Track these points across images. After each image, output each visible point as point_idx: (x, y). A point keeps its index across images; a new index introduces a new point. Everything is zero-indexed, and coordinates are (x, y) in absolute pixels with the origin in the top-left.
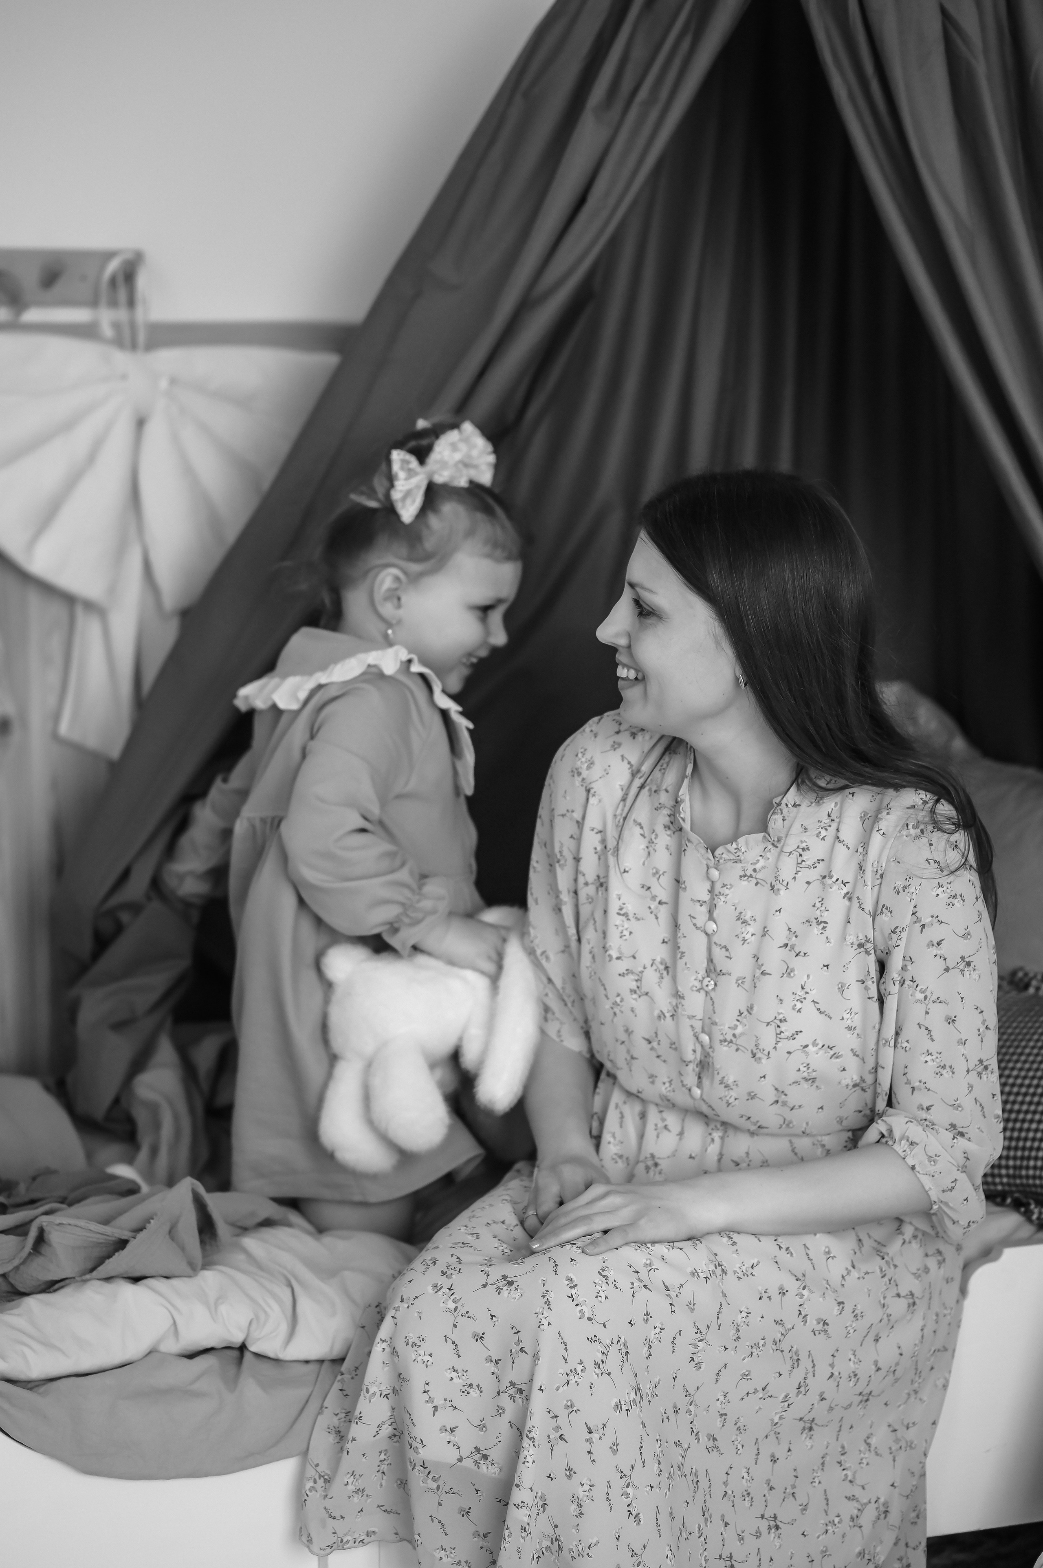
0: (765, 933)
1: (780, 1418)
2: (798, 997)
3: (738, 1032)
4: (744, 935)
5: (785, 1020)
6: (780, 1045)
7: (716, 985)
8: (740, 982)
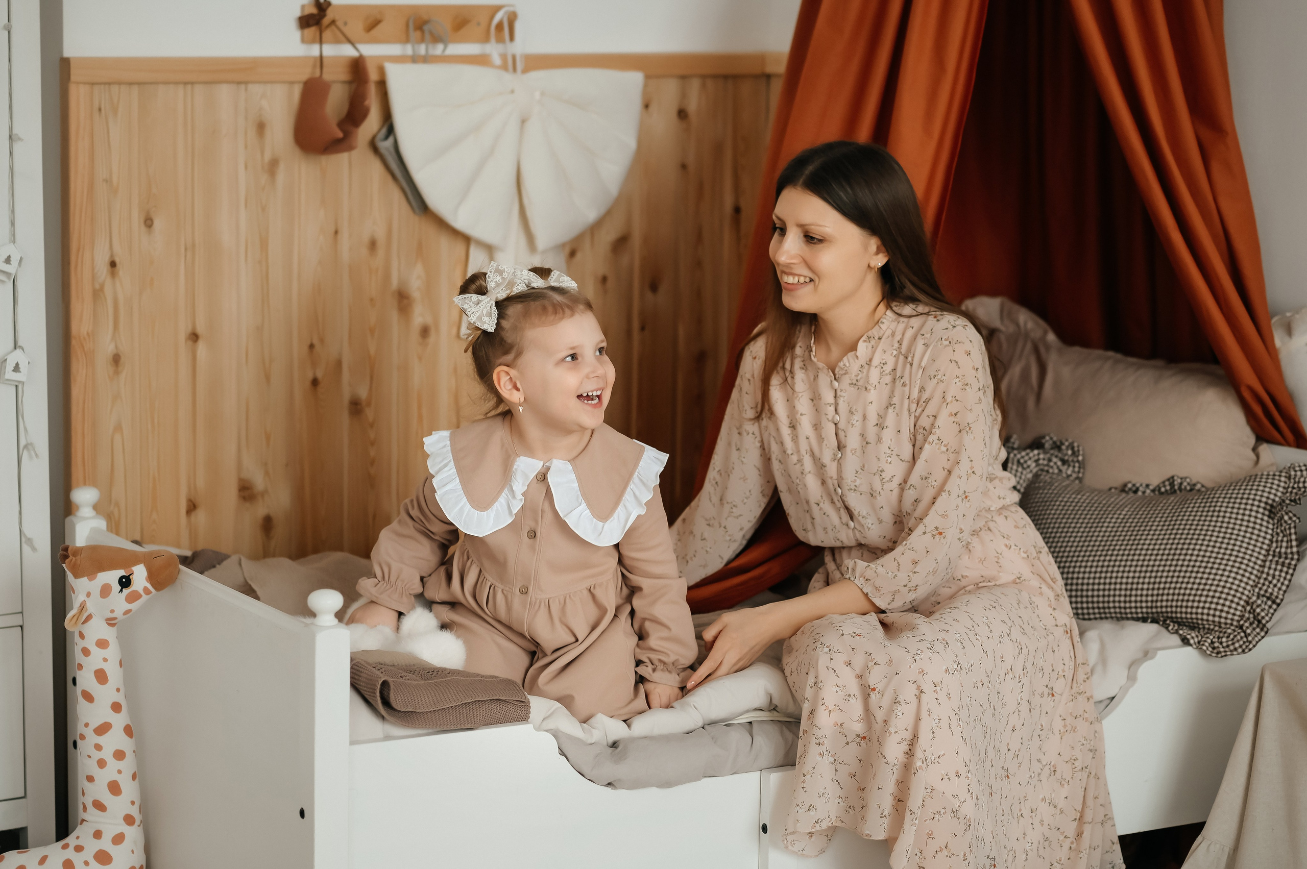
0: (865, 417)
2: (888, 455)
3: (857, 484)
4: (852, 421)
5: (883, 471)
6: (884, 486)
7: (842, 455)
8: (853, 452)
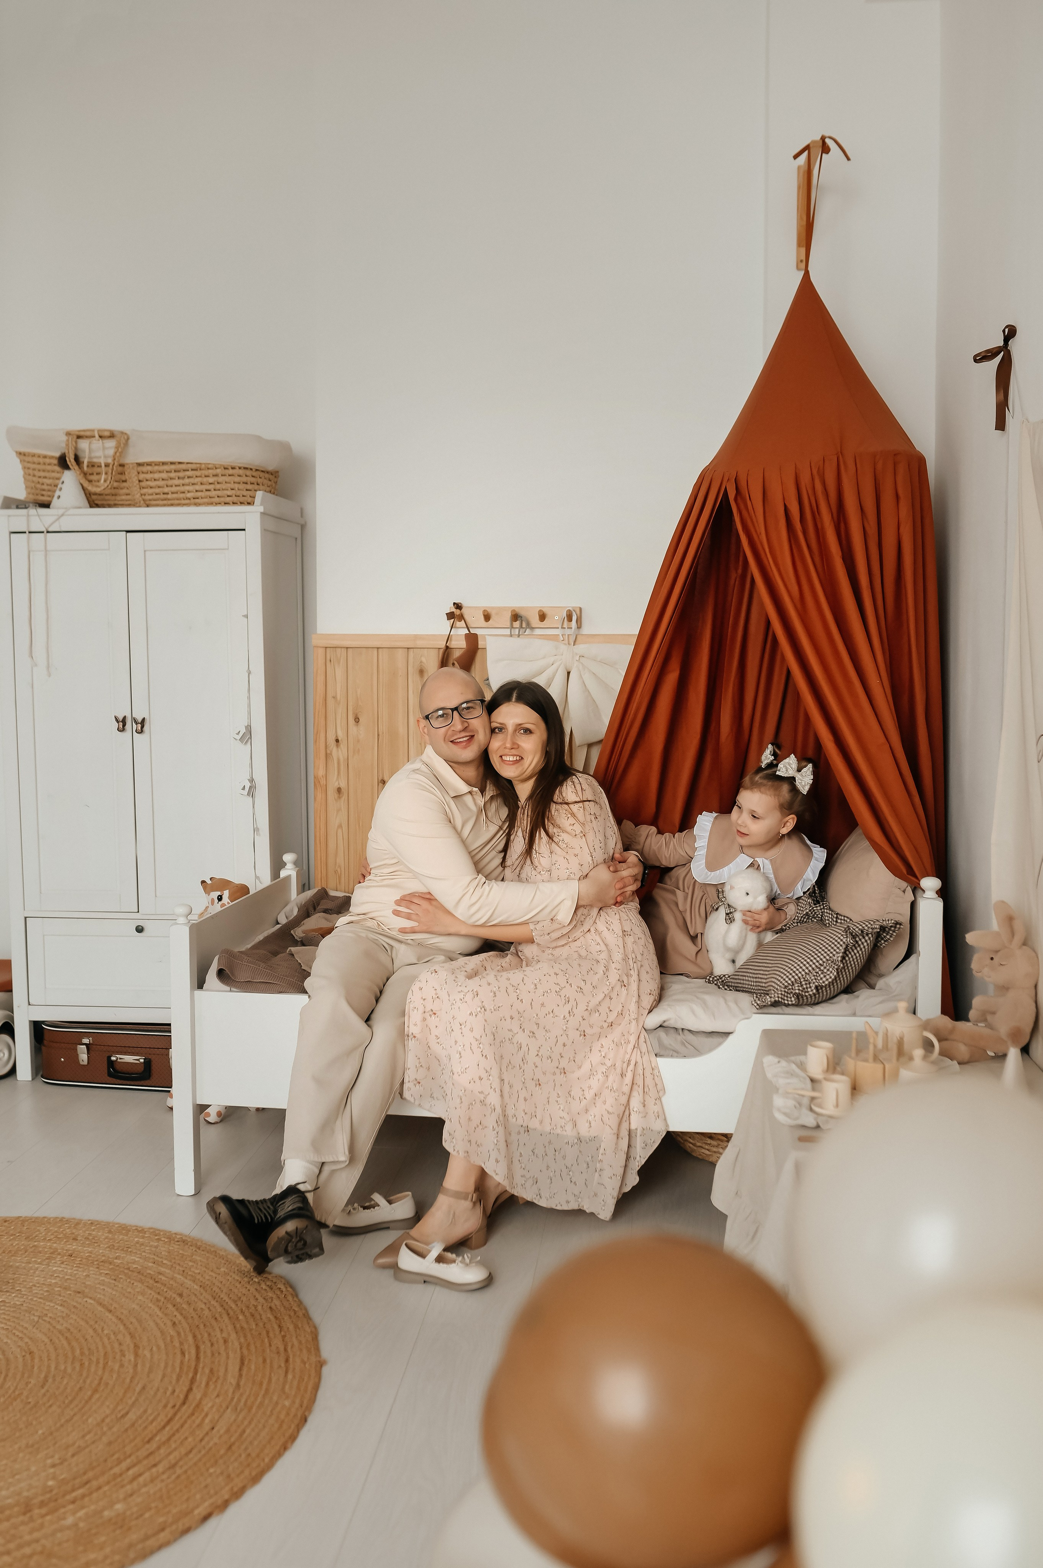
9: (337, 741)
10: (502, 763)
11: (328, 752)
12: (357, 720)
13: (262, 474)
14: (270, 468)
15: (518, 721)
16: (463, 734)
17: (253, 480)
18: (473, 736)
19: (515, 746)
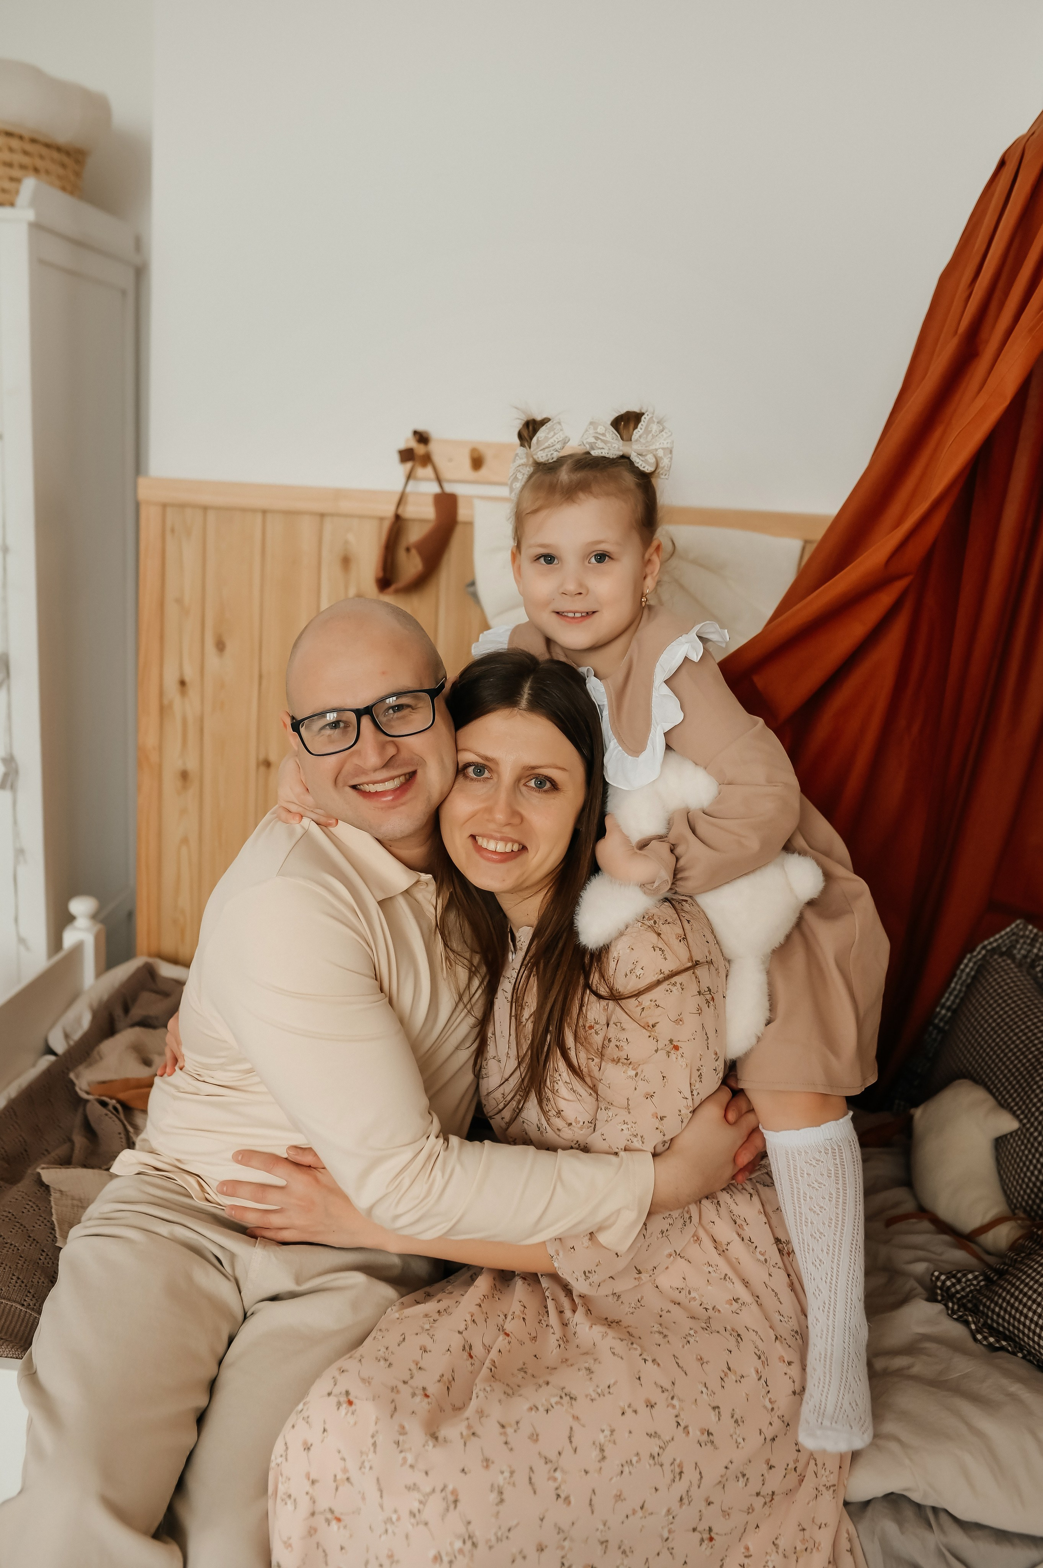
1: (670, 1532)
9: (183, 683)
10: (476, 857)
11: (166, 702)
12: (220, 646)
13: (44, 151)
14: (62, 137)
15: (530, 758)
16: (384, 774)
17: (25, 160)
18: (412, 775)
19: (516, 817)
